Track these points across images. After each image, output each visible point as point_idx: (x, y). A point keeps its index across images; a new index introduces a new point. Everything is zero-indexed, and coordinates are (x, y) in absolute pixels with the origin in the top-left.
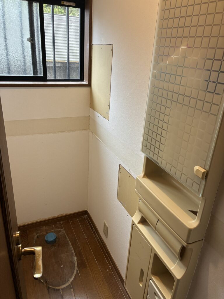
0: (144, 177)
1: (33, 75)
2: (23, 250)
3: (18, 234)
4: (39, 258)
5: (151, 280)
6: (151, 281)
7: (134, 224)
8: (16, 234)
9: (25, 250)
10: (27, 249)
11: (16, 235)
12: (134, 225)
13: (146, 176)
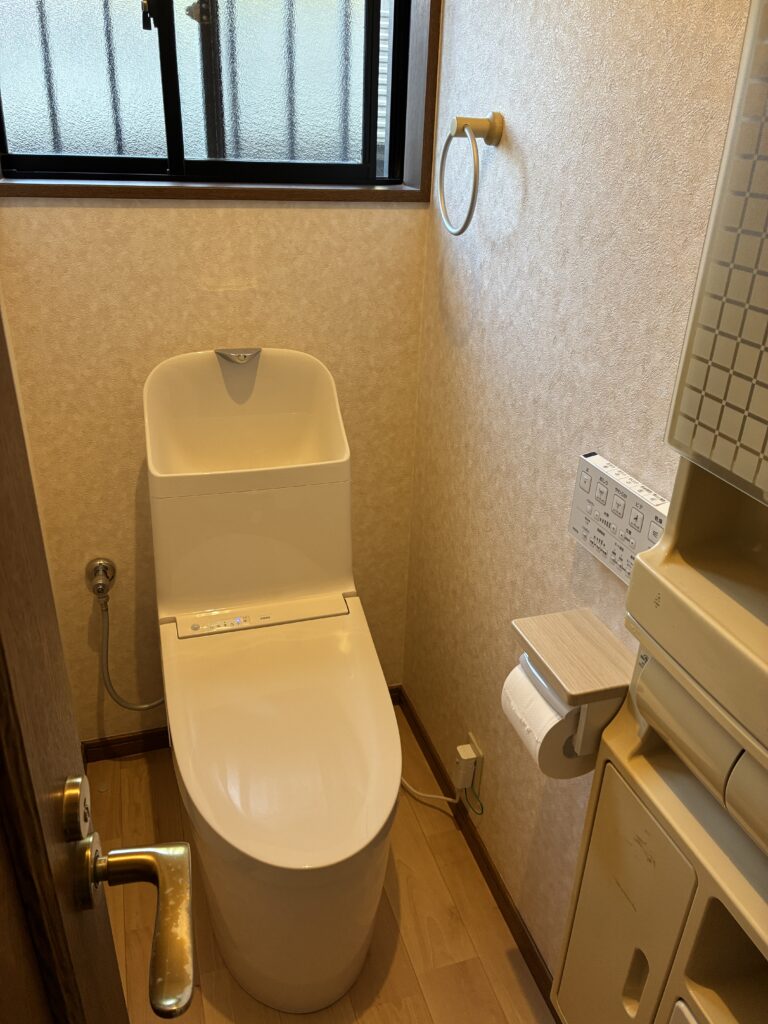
0: (669, 558)
1: (209, 156)
2: (102, 862)
3: (75, 786)
4: (178, 903)
5: (680, 999)
6: (681, 1005)
7: (608, 761)
8: (63, 789)
9: (111, 860)
10: (120, 855)
11: (68, 792)
12: (609, 764)
13: (678, 557)
